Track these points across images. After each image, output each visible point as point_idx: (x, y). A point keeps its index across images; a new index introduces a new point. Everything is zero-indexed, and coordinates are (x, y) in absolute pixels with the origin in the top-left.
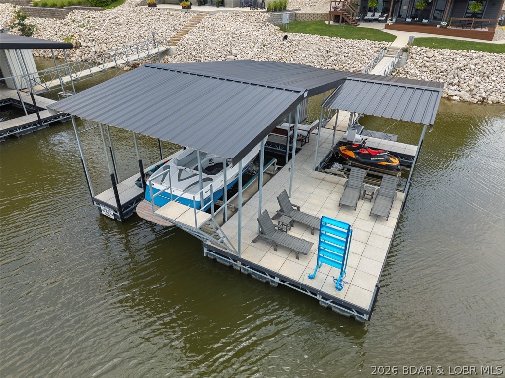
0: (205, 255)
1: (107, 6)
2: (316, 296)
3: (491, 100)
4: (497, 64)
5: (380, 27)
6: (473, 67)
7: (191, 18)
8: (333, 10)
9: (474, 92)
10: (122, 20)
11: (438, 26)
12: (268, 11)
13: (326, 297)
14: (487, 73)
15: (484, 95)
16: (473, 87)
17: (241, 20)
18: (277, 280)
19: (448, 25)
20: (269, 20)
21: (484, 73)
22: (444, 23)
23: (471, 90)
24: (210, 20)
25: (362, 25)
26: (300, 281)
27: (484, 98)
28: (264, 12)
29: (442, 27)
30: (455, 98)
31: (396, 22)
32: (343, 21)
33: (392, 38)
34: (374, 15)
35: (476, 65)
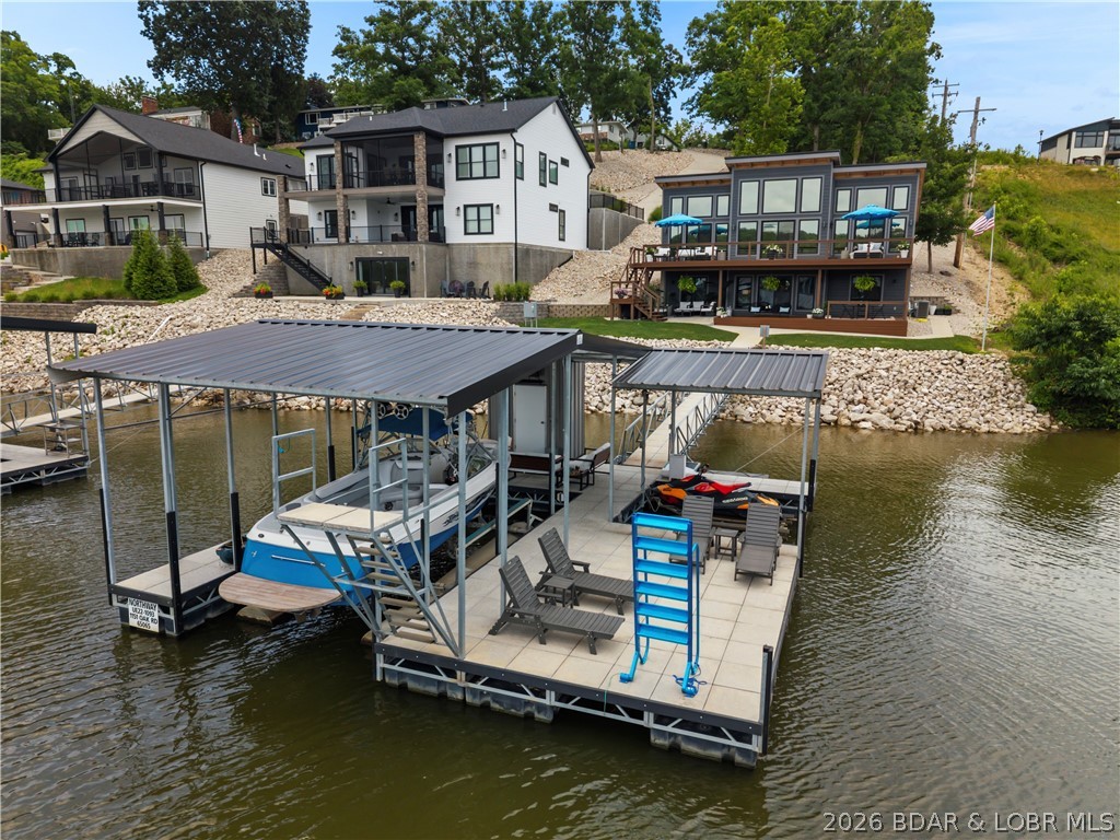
0: (379, 678)
1: (167, 297)
2: (642, 719)
3: (930, 423)
4: (923, 367)
5: (708, 321)
6: (884, 373)
7: (343, 313)
8: (615, 297)
9: (896, 413)
10: (199, 319)
11: (809, 316)
12: (497, 298)
13: (664, 714)
14: (911, 381)
15: (915, 417)
16: (892, 406)
17: (445, 315)
18: (550, 700)
19: (825, 314)
20: (497, 313)
21: (906, 382)
22: (818, 311)
23: (890, 411)
24: (381, 314)
25: (672, 320)
26: (604, 687)
27: (917, 423)
28: (488, 302)
29: (816, 317)
30: (863, 424)
31: (733, 314)
32: (637, 315)
33: (732, 337)
34: (691, 306)
35: (887, 370)
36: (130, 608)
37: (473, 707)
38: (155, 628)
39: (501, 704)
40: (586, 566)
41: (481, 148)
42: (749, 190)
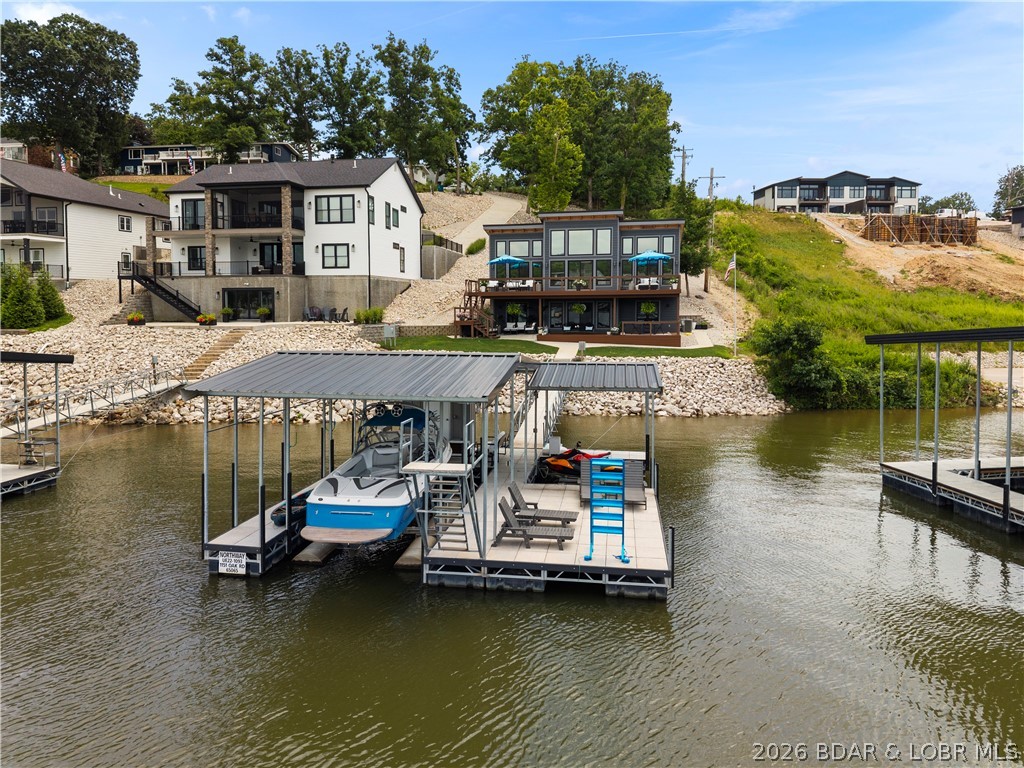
0: (425, 581)
1: (36, 326)
2: (601, 579)
3: (708, 409)
4: (697, 370)
5: (532, 338)
6: (670, 375)
7: (218, 337)
8: (458, 319)
9: (683, 404)
10: (77, 346)
11: (609, 333)
12: (357, 322)
13: (614, 574)
14: (690, 380)
15: (696, 406)
16: (679, 399)
17: (312, 336)
18: (544, 576)
19: (620, 331)
20: (360, 334)
21: (687, 381)
22: (616, 329)
23: (678, 403)
24: (255, 338)
25: (504, 337)
26: (577, 564)
27: (698, 410)
28: (350, 325)
29: (613, 333)
30: (660, 413)
31: (549, 332)
32: (478, 334)
33: (555, 350)
34: (516, 326)
35: (672, 372)
36: (221, 559)
37: (491, 591)
38: (242, 571)
39: (511, 585)
40: (536, 505)
41: (339, 198)
42: (557, 237)
